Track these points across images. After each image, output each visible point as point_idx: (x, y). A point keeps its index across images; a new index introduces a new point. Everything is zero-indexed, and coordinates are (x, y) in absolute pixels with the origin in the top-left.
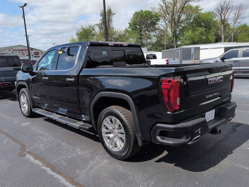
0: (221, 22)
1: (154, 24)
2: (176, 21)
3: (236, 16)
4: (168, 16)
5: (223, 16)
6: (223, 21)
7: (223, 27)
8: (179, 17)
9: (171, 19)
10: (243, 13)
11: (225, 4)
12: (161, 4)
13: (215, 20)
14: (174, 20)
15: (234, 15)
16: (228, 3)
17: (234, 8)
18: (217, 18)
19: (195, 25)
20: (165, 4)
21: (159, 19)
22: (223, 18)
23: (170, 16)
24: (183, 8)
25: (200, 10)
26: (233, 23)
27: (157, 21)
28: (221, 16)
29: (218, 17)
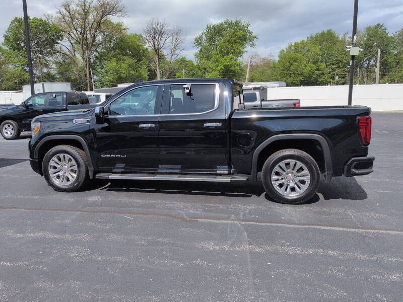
0: (153, 52)
1: (52, 42)
2: (88, 41)
3: (174, 44)
4: (75, 32)
5: (156, 43)
6: (157, 50)
7: (157, 59)
8: (94, 37)
9: (81, 38)
10: (182, 42)
11: (159, 27)
12: (62, 12)
13: (145, 47)
14: (86, 40)
15: (170, 44)
16: (161, 25)
17: (171, 34)
18: (147, 45)
19: (118, 51)
20: (69, 12)
21: (62, 36)
22: (156, 46)
23: (79, 33)
24: (99, 24)
25: (123, 30)
26: (170, 55)
27: (59, 38)
28: (154, 43)
29: (150, 44)
